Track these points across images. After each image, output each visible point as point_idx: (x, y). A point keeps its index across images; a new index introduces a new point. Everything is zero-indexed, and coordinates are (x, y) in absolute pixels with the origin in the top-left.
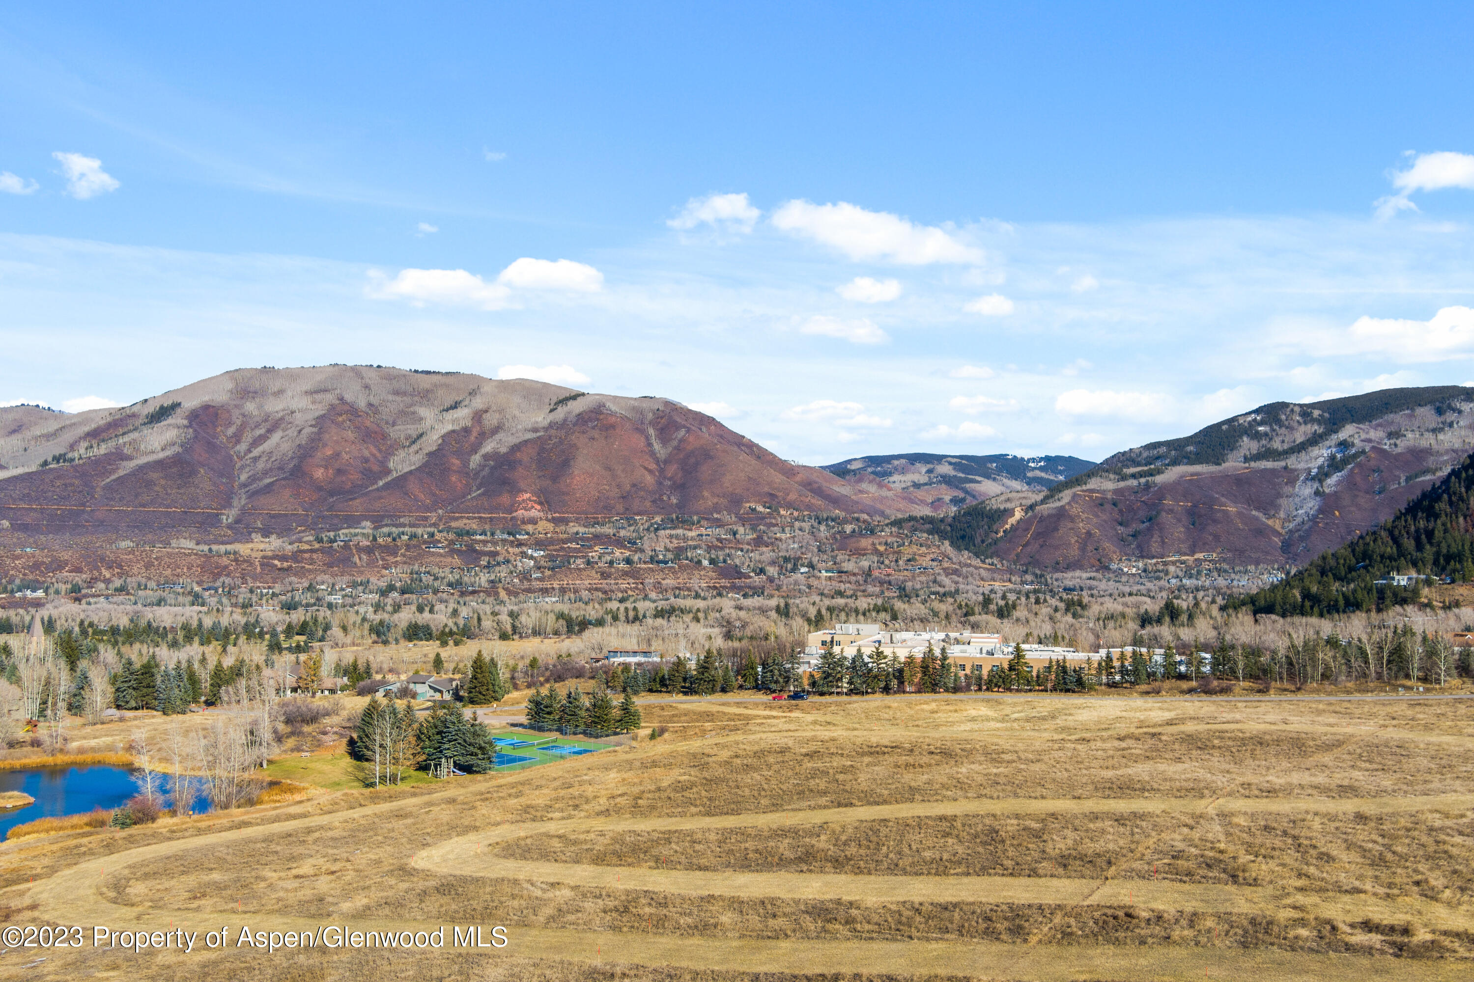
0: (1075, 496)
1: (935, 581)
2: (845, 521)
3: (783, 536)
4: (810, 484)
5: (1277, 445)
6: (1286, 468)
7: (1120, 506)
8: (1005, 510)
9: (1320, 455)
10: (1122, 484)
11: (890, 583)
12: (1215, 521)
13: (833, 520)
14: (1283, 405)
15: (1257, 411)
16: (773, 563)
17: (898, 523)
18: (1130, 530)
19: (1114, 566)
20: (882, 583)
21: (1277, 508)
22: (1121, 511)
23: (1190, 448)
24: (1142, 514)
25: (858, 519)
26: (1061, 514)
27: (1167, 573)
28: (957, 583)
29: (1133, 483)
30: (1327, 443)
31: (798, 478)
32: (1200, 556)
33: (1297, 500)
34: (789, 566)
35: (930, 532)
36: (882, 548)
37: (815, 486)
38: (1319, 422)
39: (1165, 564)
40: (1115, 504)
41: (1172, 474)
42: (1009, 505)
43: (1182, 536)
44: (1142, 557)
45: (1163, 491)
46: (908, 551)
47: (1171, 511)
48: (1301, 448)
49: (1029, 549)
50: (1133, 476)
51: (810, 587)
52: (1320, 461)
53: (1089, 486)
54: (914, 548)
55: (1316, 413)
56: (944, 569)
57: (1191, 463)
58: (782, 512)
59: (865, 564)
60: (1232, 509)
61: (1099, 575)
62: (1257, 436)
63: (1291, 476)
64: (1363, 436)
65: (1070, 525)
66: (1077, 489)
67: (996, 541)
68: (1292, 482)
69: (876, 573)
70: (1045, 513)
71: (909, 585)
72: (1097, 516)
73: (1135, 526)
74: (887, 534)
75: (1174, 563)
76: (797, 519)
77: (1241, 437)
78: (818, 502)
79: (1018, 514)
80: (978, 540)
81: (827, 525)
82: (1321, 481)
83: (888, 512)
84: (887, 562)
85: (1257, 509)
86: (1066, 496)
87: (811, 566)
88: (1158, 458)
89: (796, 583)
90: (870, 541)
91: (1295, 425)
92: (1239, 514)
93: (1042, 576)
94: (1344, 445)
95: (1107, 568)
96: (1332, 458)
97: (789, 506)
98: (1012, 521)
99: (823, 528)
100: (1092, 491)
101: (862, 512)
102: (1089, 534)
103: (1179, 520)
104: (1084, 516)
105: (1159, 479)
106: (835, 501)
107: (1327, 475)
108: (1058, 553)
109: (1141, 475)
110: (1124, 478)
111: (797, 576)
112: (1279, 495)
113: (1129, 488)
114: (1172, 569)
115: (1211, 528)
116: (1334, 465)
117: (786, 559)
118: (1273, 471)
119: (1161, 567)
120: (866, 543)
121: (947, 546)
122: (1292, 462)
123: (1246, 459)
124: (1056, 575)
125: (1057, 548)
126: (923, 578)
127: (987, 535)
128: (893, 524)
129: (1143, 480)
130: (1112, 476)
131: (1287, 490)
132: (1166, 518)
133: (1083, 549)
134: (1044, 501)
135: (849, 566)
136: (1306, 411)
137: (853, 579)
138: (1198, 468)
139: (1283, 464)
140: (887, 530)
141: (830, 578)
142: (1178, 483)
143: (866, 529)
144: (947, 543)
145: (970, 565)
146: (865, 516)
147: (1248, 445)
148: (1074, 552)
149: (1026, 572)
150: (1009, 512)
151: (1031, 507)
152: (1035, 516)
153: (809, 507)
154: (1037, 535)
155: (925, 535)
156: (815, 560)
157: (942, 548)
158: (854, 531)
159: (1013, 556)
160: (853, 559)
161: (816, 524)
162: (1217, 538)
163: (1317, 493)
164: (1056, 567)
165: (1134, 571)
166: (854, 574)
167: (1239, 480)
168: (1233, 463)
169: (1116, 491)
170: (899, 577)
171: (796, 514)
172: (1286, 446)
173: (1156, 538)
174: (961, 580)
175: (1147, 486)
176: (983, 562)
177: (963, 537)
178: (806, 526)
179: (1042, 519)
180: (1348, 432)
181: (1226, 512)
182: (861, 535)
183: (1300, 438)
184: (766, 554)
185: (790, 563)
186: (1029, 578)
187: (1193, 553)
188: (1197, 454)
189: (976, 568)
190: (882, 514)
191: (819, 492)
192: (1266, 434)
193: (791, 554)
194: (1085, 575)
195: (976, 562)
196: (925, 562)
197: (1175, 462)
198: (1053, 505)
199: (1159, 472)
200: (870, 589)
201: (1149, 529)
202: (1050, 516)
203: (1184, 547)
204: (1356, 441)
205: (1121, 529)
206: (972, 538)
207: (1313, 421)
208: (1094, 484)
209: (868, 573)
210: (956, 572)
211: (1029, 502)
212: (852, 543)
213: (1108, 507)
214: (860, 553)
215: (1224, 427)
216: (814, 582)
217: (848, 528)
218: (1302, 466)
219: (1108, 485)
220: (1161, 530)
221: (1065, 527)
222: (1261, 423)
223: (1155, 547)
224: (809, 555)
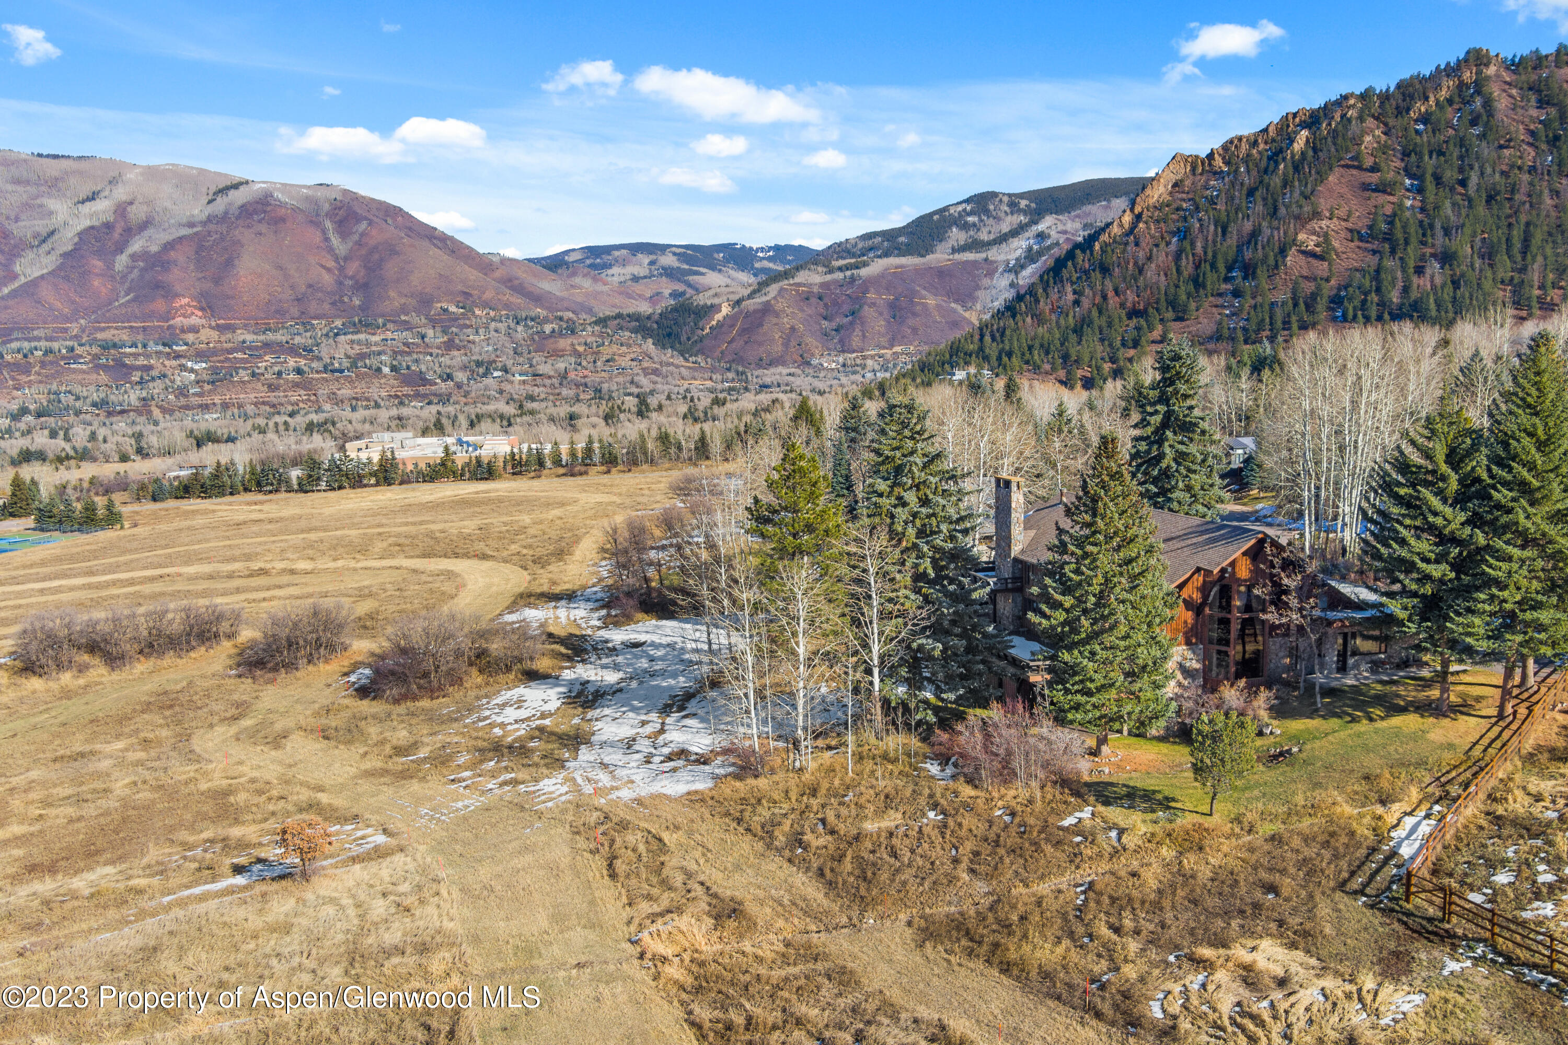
0: (781, 290)
1: (632, 382)
2: (546, 320)
3: (477, 339)
4: (510, 280)
5: (984, 236)
6: (986, 260)
7: (826, 300)
8: (712, 306)
9: (1019, 246)
10: (829, 277)
11: (586, 385)
12: (915, 314)
13: (532, 319)
14: (994, 195)
15: (967, 201)
16: (464, 368)
17: (602, 321)
18: (834, 325)
19: (815, 362)
20: (577, 385)
21: (974, 300)
22: (826, 305)
23: (902, 239)
24: (846, 308)
25: (561, 319)
26: (766, 309)
27: (864, 367)
28: (655, 383)
29: (839, 275)
30: (1027, 234)
31: (497, 274)
32: (898, 349)
33: (994, 292)
34: (481, 370)
35: (635, 331)
36: (581, 349)
37: (516, 282)
38: (1025, 212)
39: (864, 358)
40: (820, 298)
41: (876, 267)
42: (716, 301)
43: (883, 330)
44: (843, 351)
45: (868, 284)
46: (607, 351)
47: (874, 304)
48: (1003, 239)
49: (734, 345)
50: (840, 269)
51: (501, 392)
52: (1019, 252)
53: (797, 280)
54: (615, 348)
55: (1023, 203)
56: (643, 369)
57: (902, 254)
58: (478, 312)
59: (561, 366)
60: (931, 301)
61: (798, 371)
62: (965, 227)
63: (990, 268)
64: (1061, 227)
65: (774, 320)
66: (784, 283)
67: (701, 339)
68: (990, 274)
69: (572, 375)
70: (751, 308)
71: (605, 386)
72: (802, 311)
73: (840, 320)
74: (588, 335)
75: (872, 357)
76: (493, 320)
77: (950, 227)
78: (517, 300)
79: (725, 310)
80: (684, 338)
81: (526, 326)
82: (1017, 273)
83: (596, 309)
84: (584, 363)
85: (956, 301)
86: (773, 289)
87: (505, 370)
88: (871, 249)
89: (486, 388)
90: (569, 341)
91: (1002, 215)
92: (938, 306)
93: (743, 373)
94: (1041, 236)
95: (808, 364)
96: (1030, 249)
97: (485, 305)
98: (719, 317)
99: (520, 328)
100: (799, 285)
101: (568, 309)
102: (793, 329)
103: (881, 314)
104: (789, 311)
105: (864, 272)
106: (537, 299)
107: (1023, 267)
108: (762, 349)
109: (847, 267)
110: (831, 272)
111: (489, 381)
112: (978, 287)
113: (835, 281)
114: (870, 362)
115: (911, 322)
116: (1031, 257)
117: (479, 364)
118: (974, 263)
119: (858, 362)
120: (564, 343)
121: (649, 345)
122: (994, 254)
123: (954, 250)
124: (756, 373)
125: (760, 344)
126: (620, 379)
127: (693, 332)
128: (597, 322)
129: (848, 273)
130: (820, 269)
131: (986, 282)
132: (867, 311)
133: (786, 345)
134: (750, 296)
135: (543, 369)
136: (1013, 201)
137: (548, 382)
138: (903, 260)
139: (983, 255)
140: (589, 329)
141: (524, 382)
142: (882, 276)
143: (567, 328)
144: (650, 341)
145: (669, 364)
146: (570, 315)
147: (957, 236)
148: (778, 348)
149: (729, 370)
150: (715, 308)
151: (738, 302)
152: (741, 312)
153: (507, 306)
154: (744, 331)
155: (627, 334)
156: (509, 363)
157: (644, 347)
158: (553, 331)
159: (717, 353)
160: (550, 361)
161: (512, 325)
162: (915, 330)
163: (1012, 285)
164: (761, 364)
165: (833, 365)
166: (550, 377)
167: (941, 273)
168: (940, 256)
169: (823, 285)
170: (593, 379)
171: (492, 314)
172: (992, 237)
173: (857, 332)
174: (659, 379)
175: (853, 279)
176: (686, 360)
177: (669, 335)
178: (502, 326)
179: (748, 315)
180: (1047, 224)
181: (925, 306)
182: (561, 335)
183: (1005, 228)
184: (458, 358)
185: (484, 367)
186: (730, 375)
187: (891, 346)
188: (907, 245)
189: (677, 367)
190: (590, 311)
191: (519, 289)
192: (974, 225)
193: (485, 357)
194: (785, 371)
195: (680, 361)
196: (624, 362)
197: (886, 254)
198: (759, 300)
199: (865, 264)
200: (565, 392)
201: (851, 323)
202: (755, 311)
203: (884, 341)
204: (1053, 233)
205: (825, 324)
206: (678, 336)
207: (1020, 211)
208: (802, 277)
209: (564, 376)
210: (655, 372)
211: (736, 297)
212: (550, 344)
213: (814, 300)
214: (557, 354)
215: (936, 217)
216: (507, 387)
217: (548, 328)
218: (1002, 257)
219: (813, 278)
220: (862, 324)
221: (771, 320)
222: (969, 214)
223: (856, 341)
224: (504, 358)
